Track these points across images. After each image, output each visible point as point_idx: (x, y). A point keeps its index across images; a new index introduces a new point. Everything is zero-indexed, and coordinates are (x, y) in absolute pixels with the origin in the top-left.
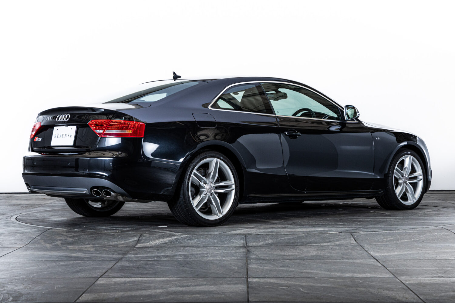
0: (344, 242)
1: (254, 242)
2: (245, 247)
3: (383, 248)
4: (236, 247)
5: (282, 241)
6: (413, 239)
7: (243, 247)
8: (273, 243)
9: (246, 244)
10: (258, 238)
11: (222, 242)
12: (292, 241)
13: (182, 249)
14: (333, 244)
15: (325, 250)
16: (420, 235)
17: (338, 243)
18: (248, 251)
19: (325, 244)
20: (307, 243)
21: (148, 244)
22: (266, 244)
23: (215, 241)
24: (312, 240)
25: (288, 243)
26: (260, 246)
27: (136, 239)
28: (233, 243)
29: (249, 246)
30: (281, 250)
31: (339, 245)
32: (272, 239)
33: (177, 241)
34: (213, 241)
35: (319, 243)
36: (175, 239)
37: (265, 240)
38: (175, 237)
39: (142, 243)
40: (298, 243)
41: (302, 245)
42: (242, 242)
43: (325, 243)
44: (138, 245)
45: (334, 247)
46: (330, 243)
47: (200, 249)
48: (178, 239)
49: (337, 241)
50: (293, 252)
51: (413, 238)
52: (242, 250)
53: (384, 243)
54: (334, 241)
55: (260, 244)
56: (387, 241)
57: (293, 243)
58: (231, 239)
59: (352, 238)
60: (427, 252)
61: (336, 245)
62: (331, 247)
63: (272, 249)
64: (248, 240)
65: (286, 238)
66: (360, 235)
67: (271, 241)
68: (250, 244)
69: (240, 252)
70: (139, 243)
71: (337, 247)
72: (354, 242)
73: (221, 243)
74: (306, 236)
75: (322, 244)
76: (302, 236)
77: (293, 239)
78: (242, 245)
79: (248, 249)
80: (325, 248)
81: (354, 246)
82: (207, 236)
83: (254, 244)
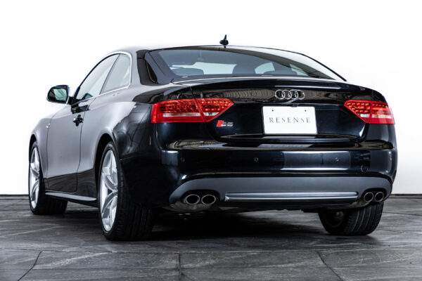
0: (307, 262)
1: (190, 263)
2: (179, 270)
3: (358, 271)
4: (166, 269)
5: (227, 261)
6: (397, 260)
7: (176, 269)
8: (215, 265)
9: (180, 265)
10: (196, 257)
11: (148, 262)
12: (241, 262)
13: (94, 272)
14: (293, 265)
15: (283, 273)
16: (406, 253)
17: (300, 264)
18: (182, 274)
19: (283, 266)
20: (260, 265)
21: (50, 265)
22: (207, 266)
23: (139, 261)
24: (266, 260)
25: (235, 264)
26: (199, 268)
27: (33, 259)
28: (163, 263)
29: (183, 269)
30: (225, 273)
31: (302, 267)
32: (214, 259)
33: (88, 261)
34: (136, 261)
35: (276, 264)
36: (86, 259)
37: (205, 260)
38: (86, 256)
39: (42, 264)
40: (248, 264)
41: (253, 267)
42: (174, 262)
43: (283, 264)
44: (37, 267)
45: (295, 270)
46: (290, 265)
47: (119, 272)
48: (90, 258)
49: (300, 261)
50: (241, 276)
51: (399, 258)
52: (175, 273)
53: (360, 265)
54: (295, 262)
55: (198, 265)
56: (364, 262)
57: (241, 264)
58: (160, 259)
59: (319, 258)
60: (416, 276)
61: (297, 267)
62: (291, 269)
63: (214, 272)
64: (183, 260)
65: (232, 257)
66: (329, 254)
67: (212, 262)
68: (185, 266)
69: (172, 276)
70: (39, 264)
71: (299, 270)
72: (321, 263)
73: (146, 264)
74: (259, 255)
75: (279, 266)
76: (254, 255)
77: (242, 258)
78: (174, 267)
79: (183, 272)
80: (282, 271)
81: (321, 268)
82: (129, 256)
83: (191, 265)
